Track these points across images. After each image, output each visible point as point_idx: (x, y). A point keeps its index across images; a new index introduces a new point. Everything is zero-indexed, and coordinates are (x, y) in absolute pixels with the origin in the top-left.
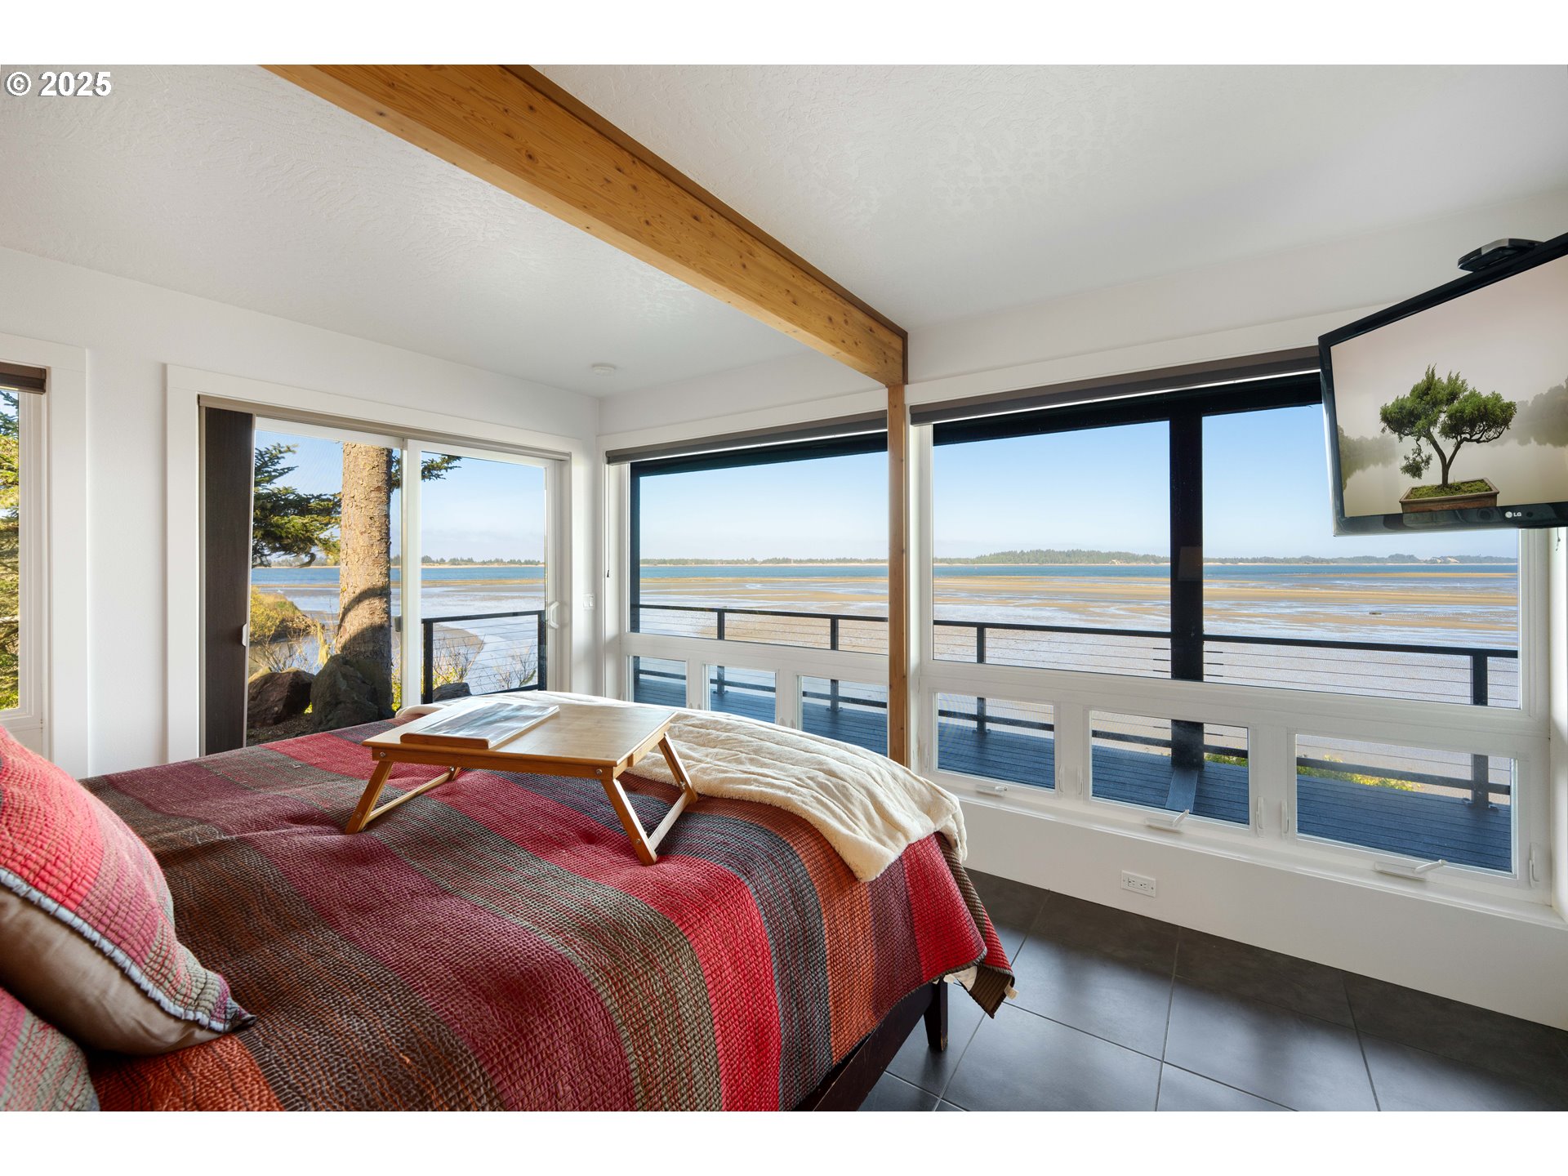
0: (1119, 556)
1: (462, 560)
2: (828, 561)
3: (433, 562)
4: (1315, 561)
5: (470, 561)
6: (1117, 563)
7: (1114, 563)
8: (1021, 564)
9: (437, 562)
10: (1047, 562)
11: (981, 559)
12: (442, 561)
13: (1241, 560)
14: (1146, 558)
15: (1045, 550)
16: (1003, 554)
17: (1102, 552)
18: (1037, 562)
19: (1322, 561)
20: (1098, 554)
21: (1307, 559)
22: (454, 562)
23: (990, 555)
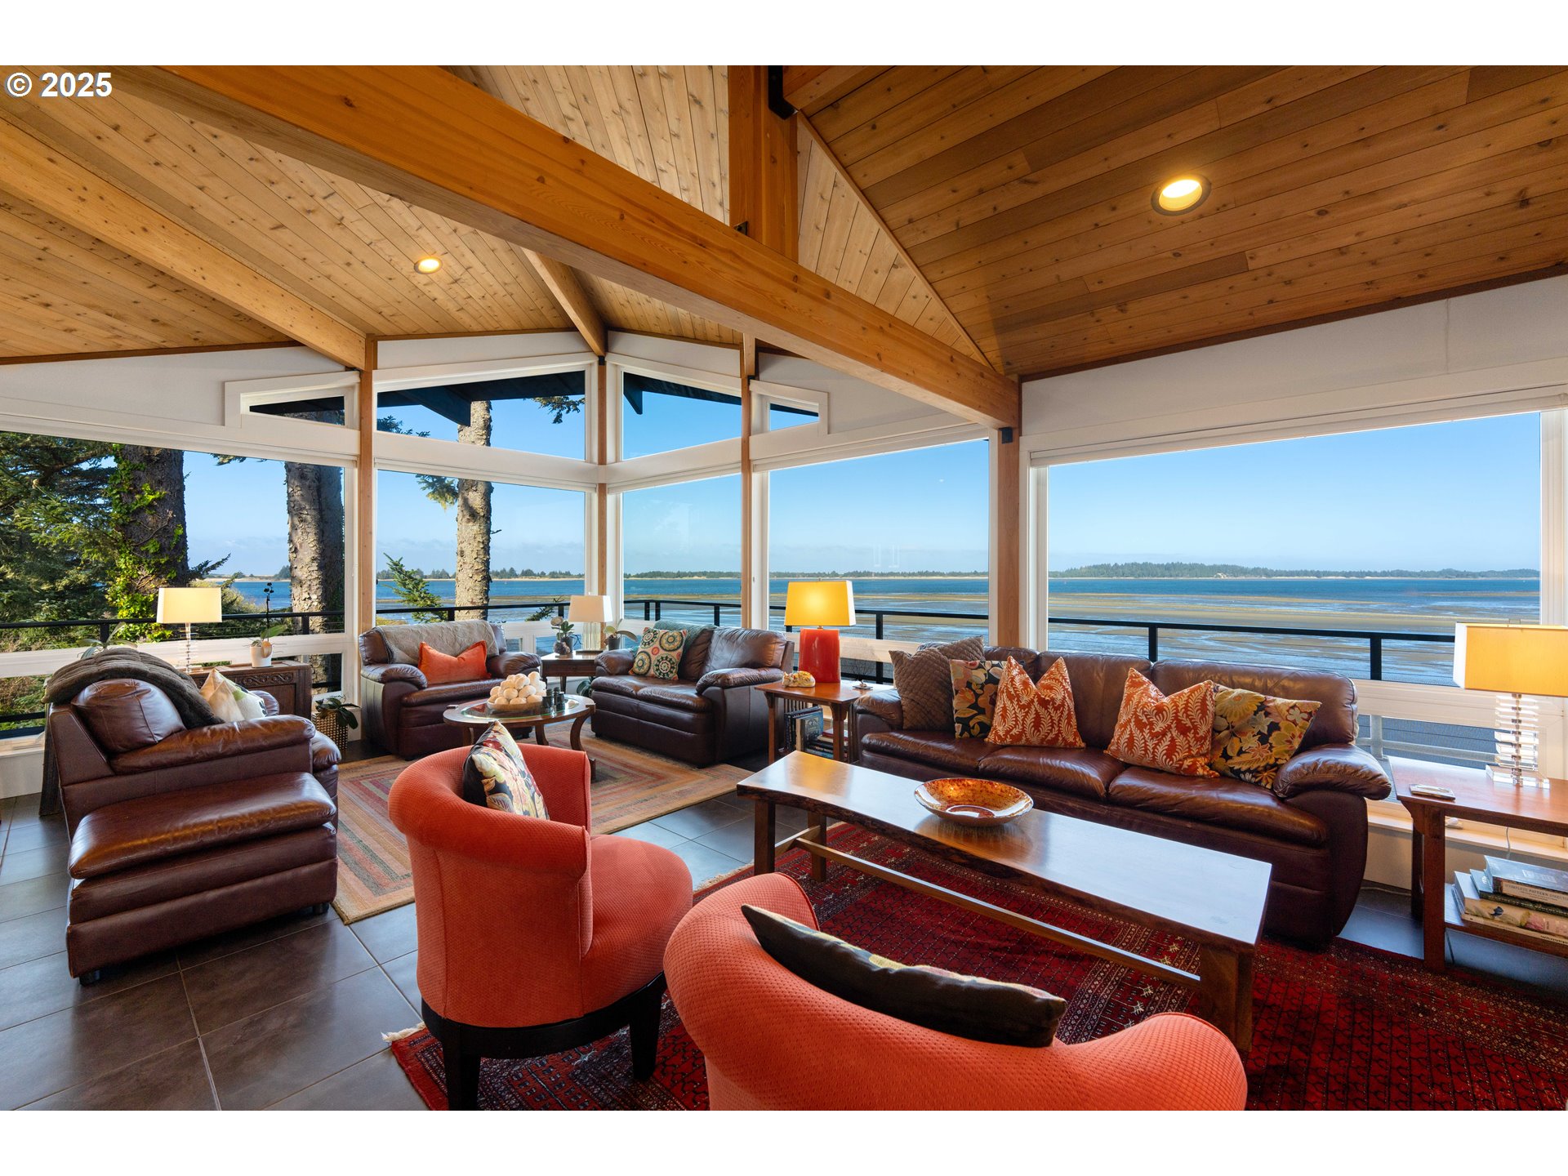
0: (1225, 569)
1: (561, 573)
2: (910, 575)
3: (535, 575)
4: (1459, 574)
5: (568, 574)
6: (1223, 577)
7: (1219, 576)
8: (1115, 578)
9: (538, 575)
10: (1144, 575)
11: (1071, 572)
12: (543, 575)
13: (1369, 574)
14: (1256, 571)
15: (1141, 563)
16: (1095, 567)
17: (1206, 565)
18: (1132, 575)
19: (1468, 574)
20: (1202, 567)
21: (1449, 573)
22: (553, 575)
23: (1081, 568)
